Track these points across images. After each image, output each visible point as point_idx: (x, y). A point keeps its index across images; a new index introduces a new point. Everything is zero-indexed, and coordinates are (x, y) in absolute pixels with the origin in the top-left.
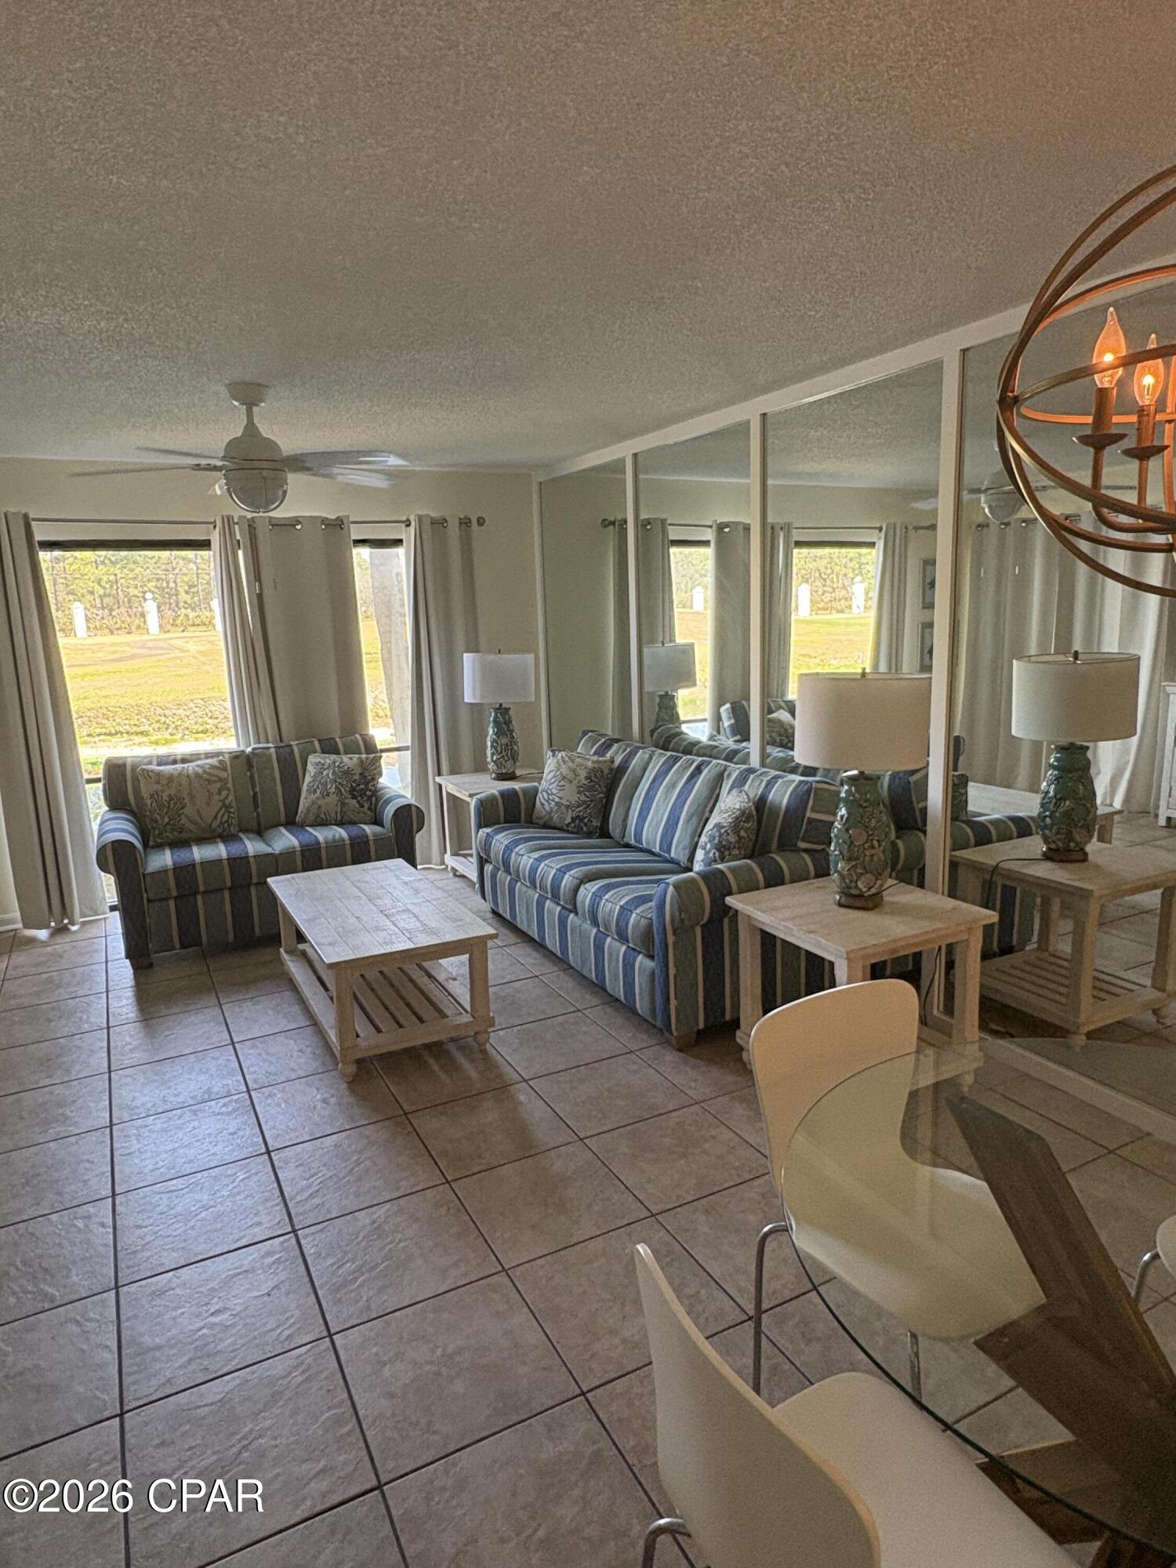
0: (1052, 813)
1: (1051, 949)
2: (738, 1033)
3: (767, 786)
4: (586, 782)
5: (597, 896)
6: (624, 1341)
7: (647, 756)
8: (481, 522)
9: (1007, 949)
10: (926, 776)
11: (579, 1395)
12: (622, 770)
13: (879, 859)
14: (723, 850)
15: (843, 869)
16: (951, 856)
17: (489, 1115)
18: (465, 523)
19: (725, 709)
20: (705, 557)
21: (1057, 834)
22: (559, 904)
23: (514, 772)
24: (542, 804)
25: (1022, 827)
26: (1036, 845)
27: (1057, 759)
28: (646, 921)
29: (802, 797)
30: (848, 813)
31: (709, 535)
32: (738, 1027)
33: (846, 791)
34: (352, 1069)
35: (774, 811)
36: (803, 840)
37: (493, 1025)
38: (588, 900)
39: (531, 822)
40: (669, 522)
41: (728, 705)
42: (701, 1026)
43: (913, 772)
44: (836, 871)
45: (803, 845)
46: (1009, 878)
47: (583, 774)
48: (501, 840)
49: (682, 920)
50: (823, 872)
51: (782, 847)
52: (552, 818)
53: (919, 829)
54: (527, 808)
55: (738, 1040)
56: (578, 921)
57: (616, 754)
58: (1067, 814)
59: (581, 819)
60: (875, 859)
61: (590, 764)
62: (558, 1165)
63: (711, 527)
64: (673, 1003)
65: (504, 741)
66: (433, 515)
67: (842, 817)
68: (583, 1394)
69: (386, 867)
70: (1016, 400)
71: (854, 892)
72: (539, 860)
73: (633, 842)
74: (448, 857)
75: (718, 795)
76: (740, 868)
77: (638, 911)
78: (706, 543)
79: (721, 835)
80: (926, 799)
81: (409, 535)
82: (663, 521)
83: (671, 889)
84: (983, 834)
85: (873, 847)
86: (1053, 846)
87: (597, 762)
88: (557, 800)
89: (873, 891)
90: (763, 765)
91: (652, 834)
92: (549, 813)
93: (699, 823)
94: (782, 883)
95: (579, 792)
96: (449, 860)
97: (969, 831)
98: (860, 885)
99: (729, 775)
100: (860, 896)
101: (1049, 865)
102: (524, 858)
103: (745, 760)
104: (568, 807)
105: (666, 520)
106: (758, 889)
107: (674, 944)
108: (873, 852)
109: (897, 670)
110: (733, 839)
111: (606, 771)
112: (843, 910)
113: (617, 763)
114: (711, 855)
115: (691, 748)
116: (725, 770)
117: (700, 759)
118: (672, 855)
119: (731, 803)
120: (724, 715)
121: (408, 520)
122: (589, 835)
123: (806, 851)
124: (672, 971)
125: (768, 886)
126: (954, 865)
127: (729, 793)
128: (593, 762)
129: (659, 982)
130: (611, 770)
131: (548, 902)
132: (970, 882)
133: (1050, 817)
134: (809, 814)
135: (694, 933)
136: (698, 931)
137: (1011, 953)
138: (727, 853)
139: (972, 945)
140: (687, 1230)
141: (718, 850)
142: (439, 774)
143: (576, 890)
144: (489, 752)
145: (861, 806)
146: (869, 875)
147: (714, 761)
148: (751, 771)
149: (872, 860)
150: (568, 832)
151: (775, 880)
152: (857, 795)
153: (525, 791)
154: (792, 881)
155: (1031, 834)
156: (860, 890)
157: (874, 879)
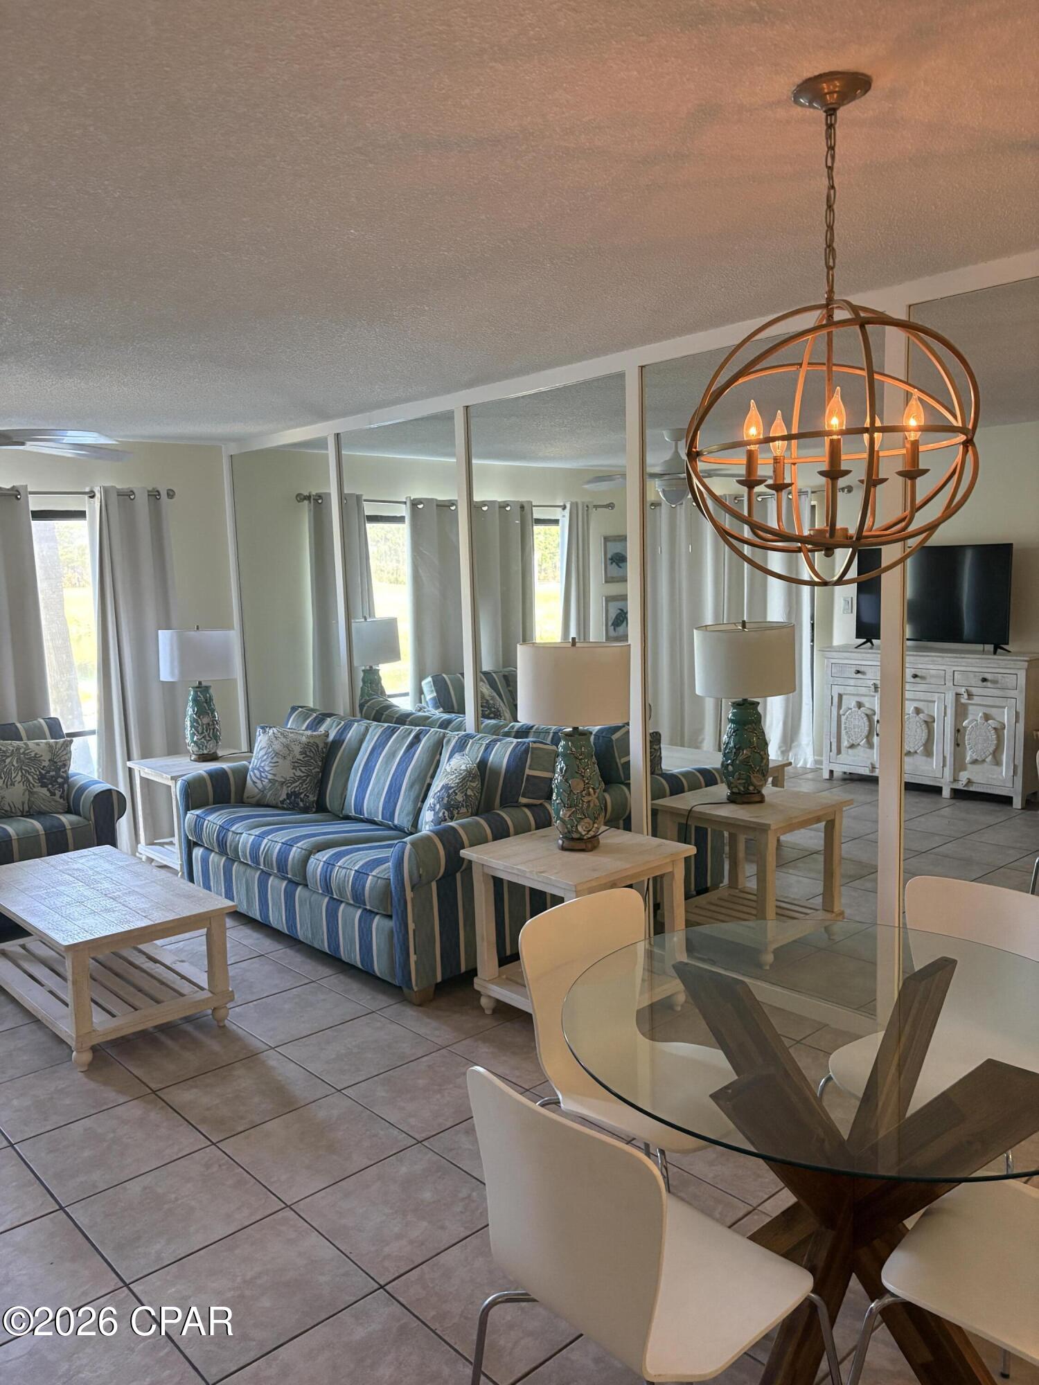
0: (733, 762)
1: (740, 887)
2: (476, 980)
3: (486, 749)
4: (301, 757)
5: (329, 864)
6: (411, 1242)
7: (363, 728)
8: (171, 494)
9: (702, 890)
10: (628, 732)
11: (379, 1289)
12: (337, 743)
13: (595, 805)
14: (450, 809)
15: (564, 815)
16: (652, 804)
17: (243, 1080)
18: (154, 495)
19: (427, 683)
20: (401, 534)
21: (739, 779)
22: (284, 878)
23: (215, 753)
24: (254, 782)
25: (708, 777)
26: (722, 791)
27: (734, 714)
28: (383, 882)
29: (519, 759)
30: (566, 766)
31: (404, 511)
32: (476, 975)
33: (564, 747)
34: (87, 1057)
35: (495, 772)
36: (524, 796)
37: (232, 1000)
38: (319, 869)
39: (241, 802)
40: (364, 498)
41: (429, 679)
42: (439, 979)
43: (618, 729)
44: (559, 818)
45: (523, 800)
46: (700, 819)
47: (297, 749)
48: (215, 820)
49: (420, 876)
50: (544, 822)
51: (503, 805)
52: (266, 796)
53: (622, 783)
54: (236, 786)
55: (476, 987)
56: (306, 893)
57: (330, 729)
58: (746, 762)
59: (296, 795)
60: (592, 805)
61: (304, 739)
62: (322, 1114)
63: (405, 503)
64: (413, 958)
65: (206, 720)
66: (118, 487)
67: (561, 769)
68: (382, 1287)
69: (95, 854)
70: (698, 454)
71: (575, 836)
72: (262, 836)
73: (353, 813)
74: (142, 847)
75: (439, 761)
76: (469, 823)
77: (374, 873)
78: (400, 519)
79: (448, 797)
80: (628, 754)
81: (93, 508)
82: (358, 498)
83: (408, 846)
84: (676, 785)
85: (589, 794)
86: (735, 790)
87: (312, 736)
88: (270, 777)
89: (592, 833)
90: (478, 730)
91: (373, 804)
92: (262, 791)
93: (421, 790)
94: (508, 836)
95: (294, 768)
96: (144, 850)
97: (664, 782)
98: (580, 828)
99: (449, 741)
100: (581, 839)
101: (733, 807)
102: (244, 836)
103: (460, 727)
104: (282, 783)
105: (362, 495)
106: (486, 842)
107: (413, 899)
108: (590, 798)
109: (584, 639)
110: (460, 798)
111: (321, 745)
112: (567, 853)
113: (331, 738)
114: (441, 815)
115: (403, 719)
116: (444, 737)
117: (418, 728)
118: (396, 822)
119: (453, 766)
120: (426, 689)
121: (92, 491)
122: (306, 810)
123: (527, 806)
124: (411, 926)
125: (495, 839)
126: (655, 813)
127: (450, 757)
128: (308, 737)
129: (399, 941)
130: (326, 744)
131: (271, 878)
132: (670, 825)
133: (732, 764)
134: (528, 772)
135: (431, 888)
136: (434, 885)
137: (707, 892)
138: (455, 812)
139: (677, 876)
140: (451, 1150)
141: (447, 809)
142: (129, 759)
143: (305, 861)
144: (188, 732)
145: (577, 758)
146: (587, 820)
147: (432, 729)
148: (469, 736)
149: (589, 806)
150: (284, 809)
151: (501, 833)
152: (574, 749)
153: (234, 771)
154: (516, 833)
155: (716, 783)
156: (580, 833)
157: (591, 822)
